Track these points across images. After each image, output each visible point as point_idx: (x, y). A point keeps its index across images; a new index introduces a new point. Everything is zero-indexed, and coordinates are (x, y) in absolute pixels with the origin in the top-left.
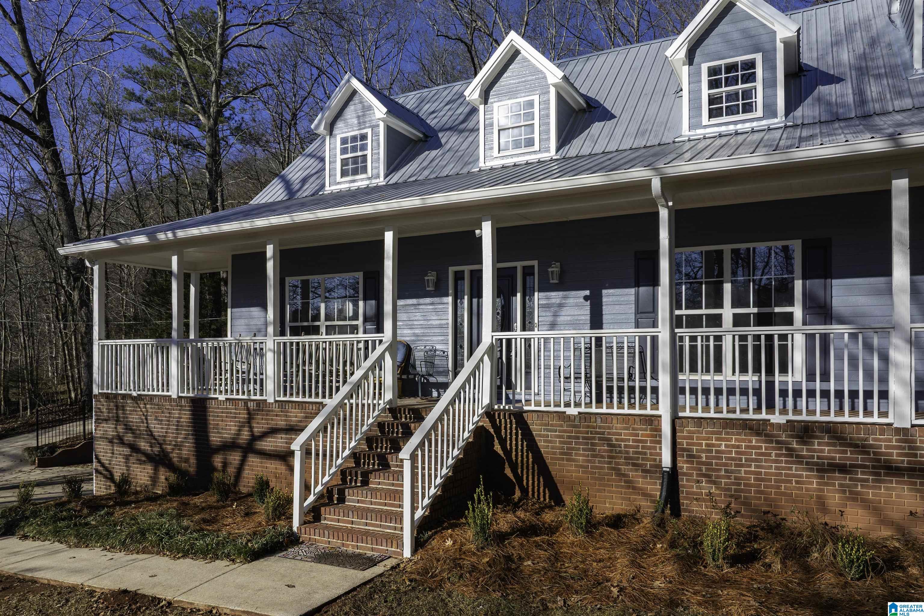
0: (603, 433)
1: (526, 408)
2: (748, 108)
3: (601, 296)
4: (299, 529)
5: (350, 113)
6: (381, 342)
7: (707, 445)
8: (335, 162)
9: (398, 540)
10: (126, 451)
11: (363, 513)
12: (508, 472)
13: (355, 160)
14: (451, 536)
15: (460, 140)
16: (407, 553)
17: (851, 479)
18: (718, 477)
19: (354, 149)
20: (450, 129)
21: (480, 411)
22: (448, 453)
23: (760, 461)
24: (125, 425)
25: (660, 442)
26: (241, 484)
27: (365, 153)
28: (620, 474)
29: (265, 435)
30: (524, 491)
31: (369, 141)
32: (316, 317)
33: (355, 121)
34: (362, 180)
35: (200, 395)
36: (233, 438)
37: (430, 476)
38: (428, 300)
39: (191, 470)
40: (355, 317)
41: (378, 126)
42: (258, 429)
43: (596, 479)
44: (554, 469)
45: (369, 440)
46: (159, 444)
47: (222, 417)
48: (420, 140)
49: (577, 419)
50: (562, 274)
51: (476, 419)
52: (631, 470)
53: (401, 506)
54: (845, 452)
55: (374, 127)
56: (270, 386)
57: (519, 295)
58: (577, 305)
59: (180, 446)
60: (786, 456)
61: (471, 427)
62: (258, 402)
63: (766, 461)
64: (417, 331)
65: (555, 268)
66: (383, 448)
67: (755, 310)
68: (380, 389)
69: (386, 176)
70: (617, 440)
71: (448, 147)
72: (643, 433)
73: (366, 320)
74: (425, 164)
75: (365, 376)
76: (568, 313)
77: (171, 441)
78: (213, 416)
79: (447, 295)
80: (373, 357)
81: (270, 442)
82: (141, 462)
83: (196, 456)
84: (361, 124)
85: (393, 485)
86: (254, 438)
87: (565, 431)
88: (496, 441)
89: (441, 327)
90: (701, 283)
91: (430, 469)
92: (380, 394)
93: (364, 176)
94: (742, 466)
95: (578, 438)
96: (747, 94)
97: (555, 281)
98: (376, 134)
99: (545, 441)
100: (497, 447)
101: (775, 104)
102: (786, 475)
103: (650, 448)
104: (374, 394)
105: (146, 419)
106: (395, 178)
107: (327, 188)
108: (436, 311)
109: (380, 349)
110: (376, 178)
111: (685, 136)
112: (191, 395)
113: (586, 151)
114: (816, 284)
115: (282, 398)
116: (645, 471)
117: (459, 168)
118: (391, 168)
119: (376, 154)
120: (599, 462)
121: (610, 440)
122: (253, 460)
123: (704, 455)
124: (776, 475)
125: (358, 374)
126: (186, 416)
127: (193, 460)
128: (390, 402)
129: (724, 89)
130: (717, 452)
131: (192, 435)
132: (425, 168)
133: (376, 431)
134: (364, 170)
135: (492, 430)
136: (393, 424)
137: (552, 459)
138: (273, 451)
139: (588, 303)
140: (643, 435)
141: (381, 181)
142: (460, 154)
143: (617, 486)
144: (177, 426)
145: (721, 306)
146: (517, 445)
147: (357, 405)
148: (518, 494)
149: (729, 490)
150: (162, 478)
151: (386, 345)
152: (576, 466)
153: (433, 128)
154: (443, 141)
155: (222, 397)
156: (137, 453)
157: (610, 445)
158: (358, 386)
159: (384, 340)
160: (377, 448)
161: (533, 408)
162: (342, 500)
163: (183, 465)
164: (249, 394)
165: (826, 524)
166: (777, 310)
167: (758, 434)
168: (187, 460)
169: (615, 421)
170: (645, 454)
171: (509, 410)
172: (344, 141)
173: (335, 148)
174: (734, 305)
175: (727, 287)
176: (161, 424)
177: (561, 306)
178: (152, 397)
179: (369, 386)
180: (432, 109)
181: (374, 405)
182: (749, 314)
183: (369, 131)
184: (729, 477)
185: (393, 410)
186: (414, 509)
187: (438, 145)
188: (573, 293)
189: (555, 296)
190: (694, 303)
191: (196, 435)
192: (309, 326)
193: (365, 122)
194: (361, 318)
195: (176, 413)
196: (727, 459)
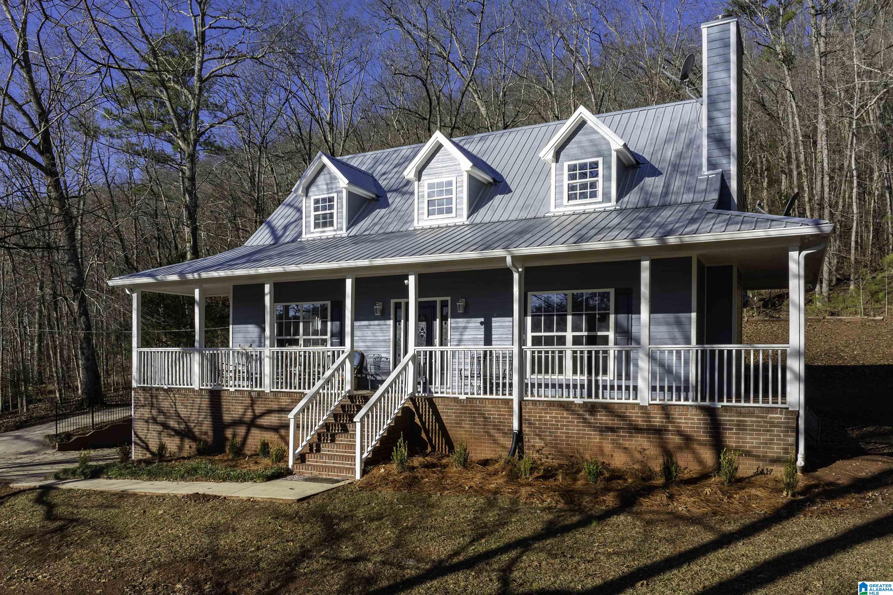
0: (480, 410)
1: (435, 395)
2: (594, 195)
3: (491, 323)
4: (293, 466)
5: (321, 181)
6: (343, 352)
7: (540, 417)
8: (310, 217)
9: (353, 471)
10: (159, 428)
11: (331, 457)
12: (423, 435)
13: (324, 216)
14: (384, 467)
15: (403, 201)
16: (358, 476)
17: (617, 436)
18: (545, 436)
19: (324, 208)
20: (395, 191)
21: (406, 397)
22: (384, 422)
23: (568, 426)
24: (159, 409)
25: (512, 415)
26: (246, 449)
27: (332, 211)
28: (490, 435)
29: (263, 415)
30: (433, 447)
31: (335, 203)
32: (297, 333)
33: (325, 187)
34: (330, 231)
35: (217, 388)
36: (240, 417)
37: (372, 435)
38: (376, 322)
39: (209, 440)
40: (324, 332)
41: (342, 192)
42: (258, 411)
43: (476, 439)
44: (452, 433)
45: (335, 416)
46: (185, 422)
47: (232, 403)
48: (373, 199)
49: (465, 402)
50: (466, 308)
51: (403, 402)
52: (496, 433)
53: (354, 453)
54: (614, 420)
55: (339, 192)
56: (267, 381)
57: (438, 320)
58: (476, 328)
59: (201, 423)
60: (582, 422)
61: (400, 407)
62: (259, 393)
63: (572, 426)
64: (368, 344)
65: (461, 303)
66: (345, 420)
67: (586, 334)
68: (343, 384)
69: (347, 229)
70: (488, 414)
71: (393, 207)
72: (504, 410)
73: (332, 335)
74: (376, 220)
75: (333, 375)
76: (470, 333)
77: (194, 420)
78: (226, 402)
79: (390, 319)
80: (338, 362)
81: (267, 419)
82: (170, 436)
83: (213, 430)
84: (329, 190)
85: (350, 441)
86: (255, 417)
87: (457, 409)
88: (416, 416)
89: (385, 341)
90: (553, 315)
91: (372, 432)
92: (342, 387)
93: (331, 228)
94: (558, 429)
95: (465, 413)
96: (593, 185)
97: (461, 312)
98: (340, 198)
99: (446, 416)
100: (417, 420)
101: (610, 193)
102: (583, 434)
103: (506, 419)
104: (339, 387)
105: (175, 405)
106: (354, 231)
107: (304, 235)
108: (382, 330)
109: (342, 357)
110: (340, 230)
111: (552, 212)
112: (209, 387)
113: (487, 220)
114: (622, 317)
115: (275, 390)
116: (505, 433)
117: (399, 227)
118: (351, 223)
119: (340, 212)
120: (478, 428)
121: (484, 414)
122: (255, 432)
123: (537, 423)
124: (577, 434)
125: (328, 373)
126: (205, 402)
127: (210, 433)
128: (349, 391)
129: (578, 181)
130: (545, 421)
131: (210, 416)
132: (376, 224)
133: (339, 411)
134: (331, 224)
135: (414, 410)
136: (351, 406)
137: (450, 427)
138: (269, 425)
139: (483, 326)
140: (503, 411)
141: (344, 233)
142: (402, 213)
143: (488, 443)
144: (199, 409)
145: (565, 331)
146: (429, 418)
147: (328, 394)
148: (429, 449)
149: (552, 443)
150: (187, 447)
151: (347, 354)
152: (465, 431)
153: (383, 189)
154: (390, 201)
155: (232, 389)
156: (167, 429)
157: (484, 418)
158: (328, 381)
159: (345, 350)
160: (340, 420)
161: (439, 395)
162: (318, 450)
163: (203, 437)
164: (252, 387)
165: (604, 462)
166: (599, 333)
167: (567, 410)
168: (206, 433)
169: (487, 403)
170: (505, 422)
171: (425, 396)
172: (317, 201)
173: (310, 207)
174: (573, 330)
175: (569, 318)
176: (187, 408)
177: (465, 328)
178: (179, 389)
179: (336, 381)
180: (383, 171)
181: (339, 394)
182: (583, 336)
183: (335, 195)
184: (551, 436)
185: (351, 398)
186: (362, 454)
187: (386, 205)
188: (473, 319)
189: (461, 322)
190: (549, 328)
191: (213, 416)
192: (291, 339)
193: (332, 189)
194: (329, 334)
195: (198, 401)
196: (551, 425)
